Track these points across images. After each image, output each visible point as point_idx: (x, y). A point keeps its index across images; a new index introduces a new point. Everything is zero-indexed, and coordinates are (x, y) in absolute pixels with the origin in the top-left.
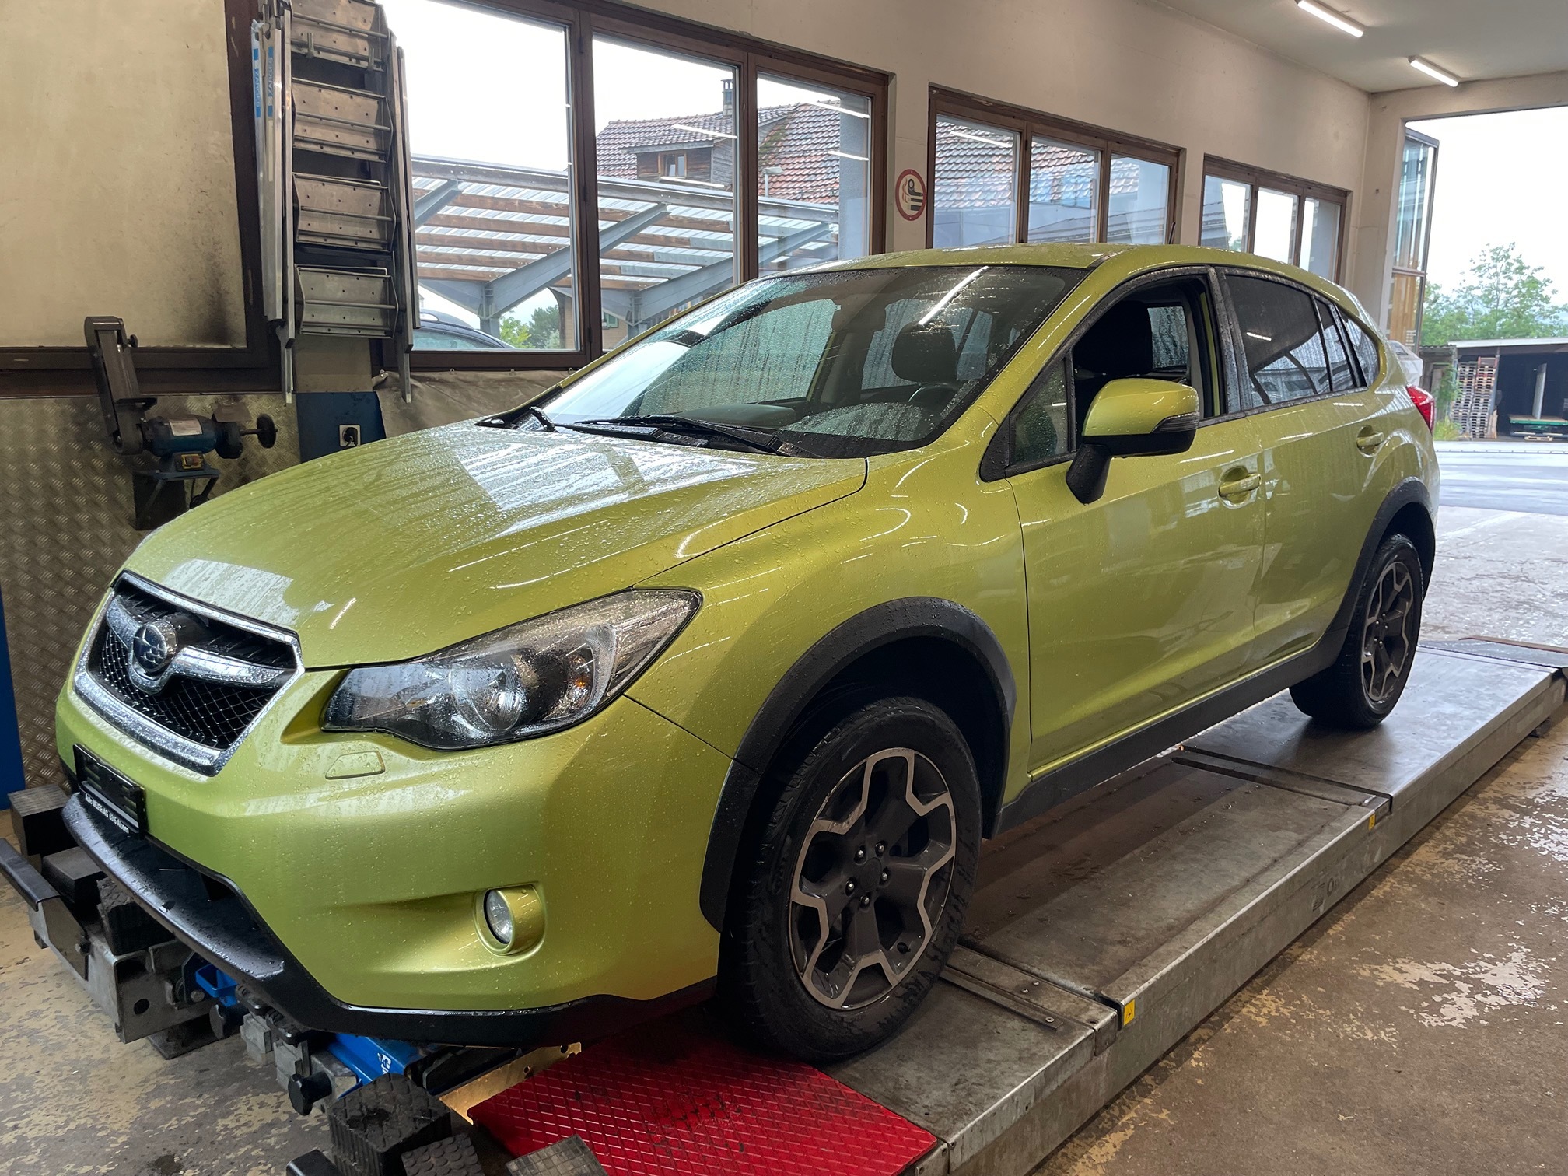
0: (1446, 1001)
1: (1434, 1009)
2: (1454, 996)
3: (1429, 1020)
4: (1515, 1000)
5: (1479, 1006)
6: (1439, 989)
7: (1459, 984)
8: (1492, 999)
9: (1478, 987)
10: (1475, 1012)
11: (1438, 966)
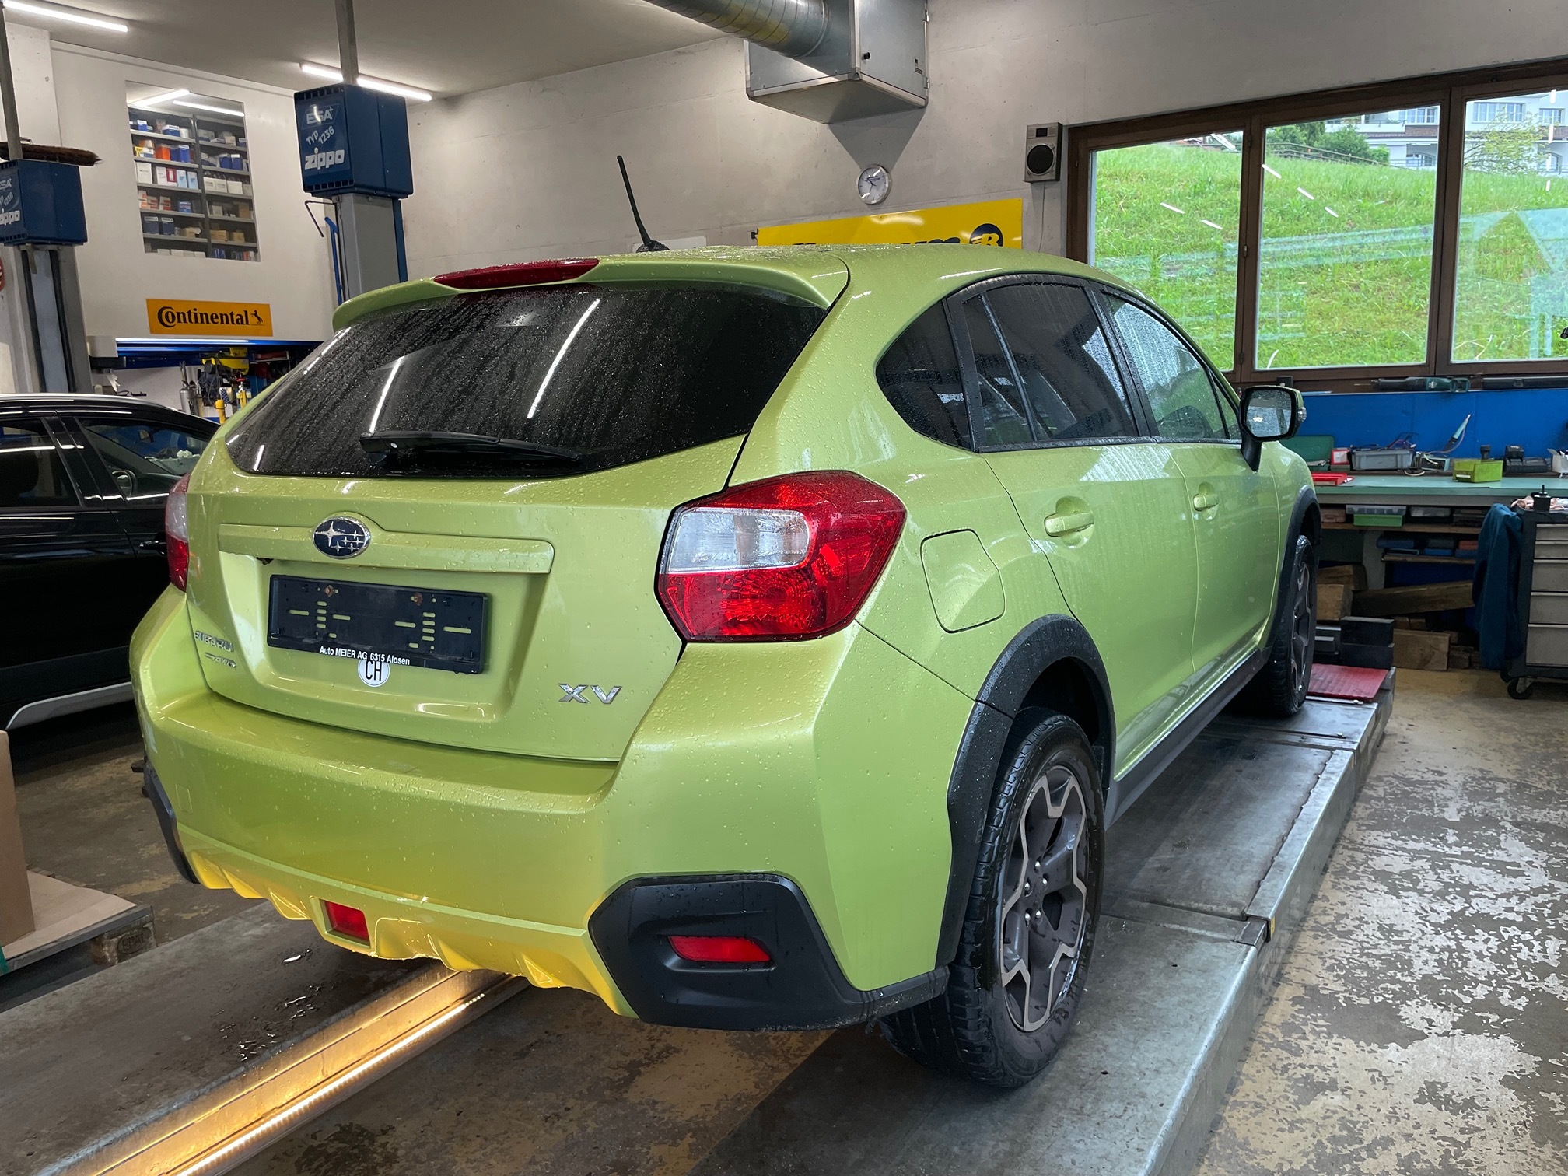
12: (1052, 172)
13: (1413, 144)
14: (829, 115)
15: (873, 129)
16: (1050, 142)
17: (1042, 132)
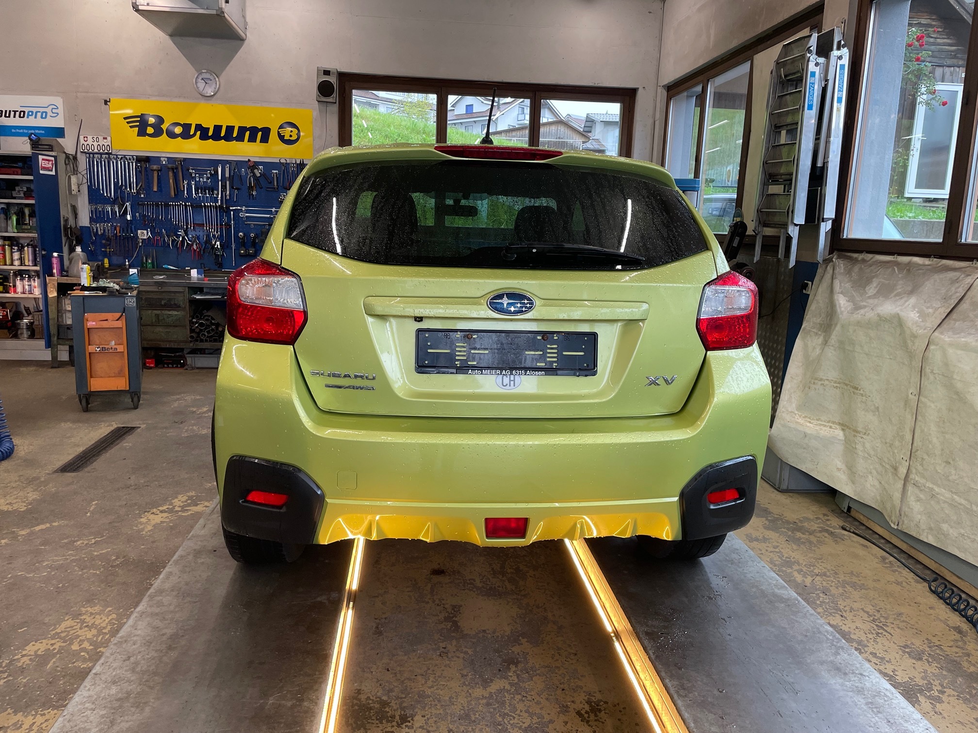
0: (186, 501)
1: (190, 498)
2: (182, 504)
3: (193, 493)
4: (155, 510)
5: (171, 504)
6: (189, 505)
7: (179, 509)
8: (165, 508)
9: (171, 511)
10: (173, 501)
11: (189, 513)
12: (333, 97)
13: (357, 100)
14: (170, 31)
15: (205, 47)
16: (333, 79)
17: (327, 73)
